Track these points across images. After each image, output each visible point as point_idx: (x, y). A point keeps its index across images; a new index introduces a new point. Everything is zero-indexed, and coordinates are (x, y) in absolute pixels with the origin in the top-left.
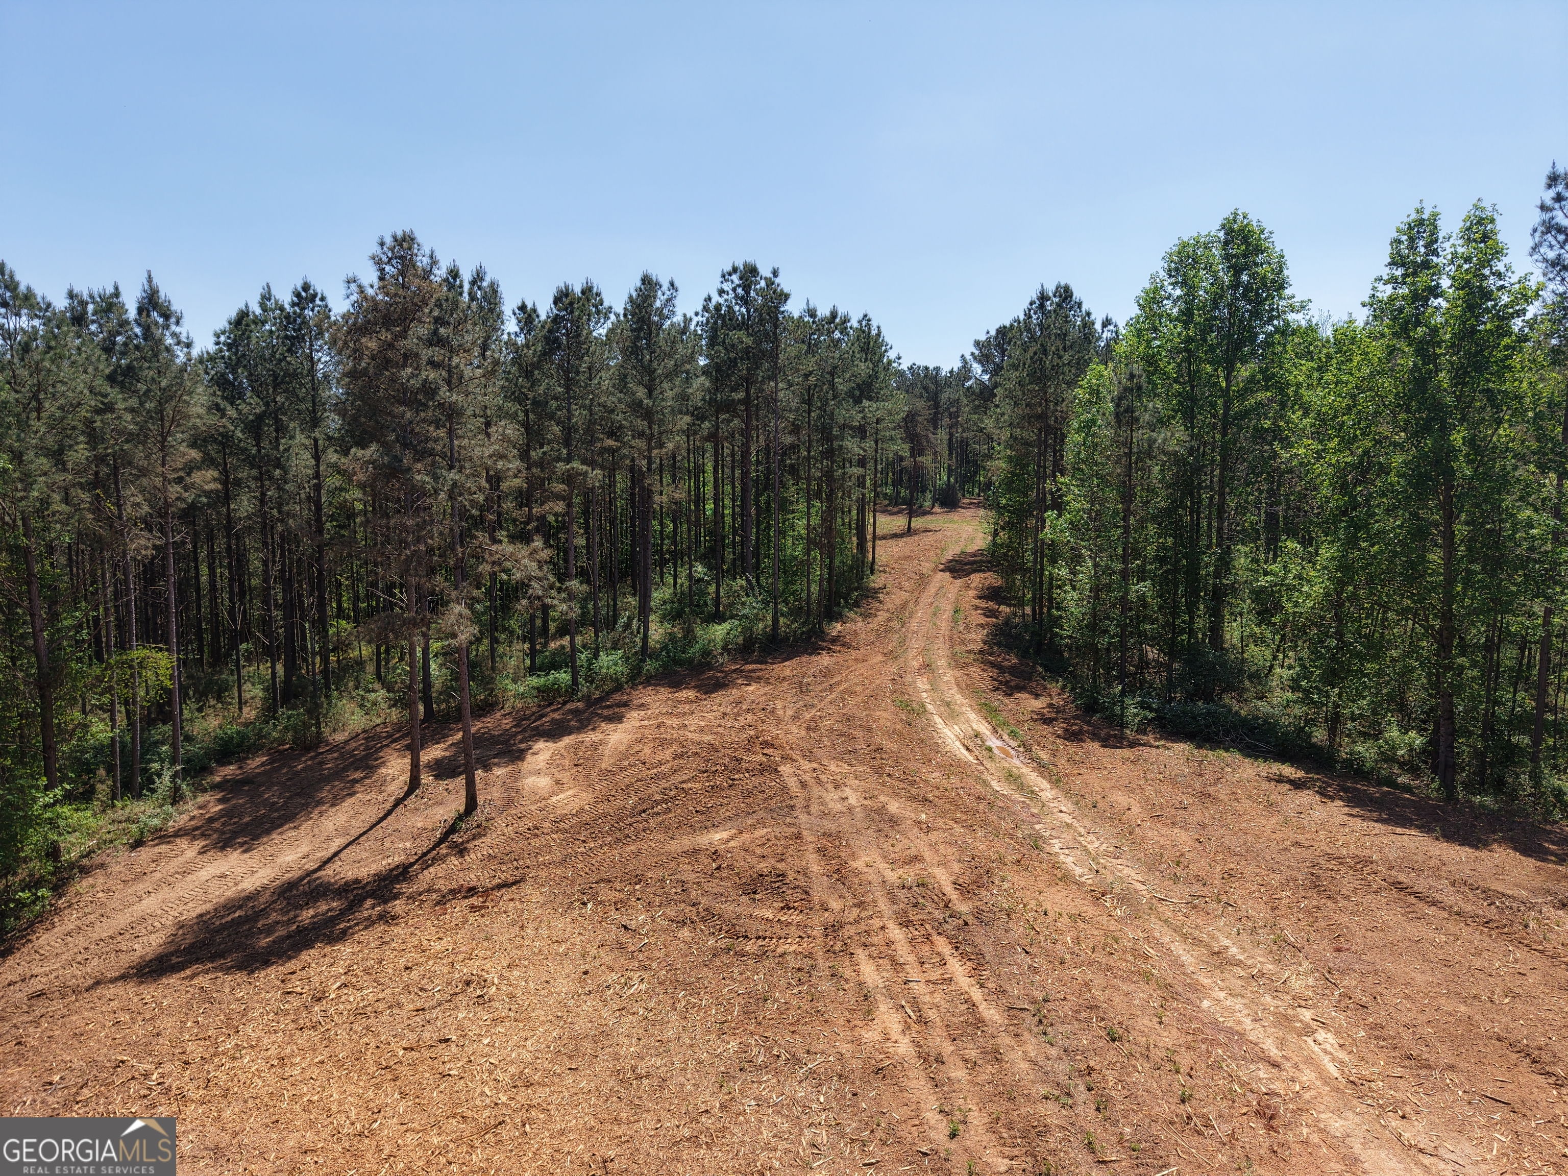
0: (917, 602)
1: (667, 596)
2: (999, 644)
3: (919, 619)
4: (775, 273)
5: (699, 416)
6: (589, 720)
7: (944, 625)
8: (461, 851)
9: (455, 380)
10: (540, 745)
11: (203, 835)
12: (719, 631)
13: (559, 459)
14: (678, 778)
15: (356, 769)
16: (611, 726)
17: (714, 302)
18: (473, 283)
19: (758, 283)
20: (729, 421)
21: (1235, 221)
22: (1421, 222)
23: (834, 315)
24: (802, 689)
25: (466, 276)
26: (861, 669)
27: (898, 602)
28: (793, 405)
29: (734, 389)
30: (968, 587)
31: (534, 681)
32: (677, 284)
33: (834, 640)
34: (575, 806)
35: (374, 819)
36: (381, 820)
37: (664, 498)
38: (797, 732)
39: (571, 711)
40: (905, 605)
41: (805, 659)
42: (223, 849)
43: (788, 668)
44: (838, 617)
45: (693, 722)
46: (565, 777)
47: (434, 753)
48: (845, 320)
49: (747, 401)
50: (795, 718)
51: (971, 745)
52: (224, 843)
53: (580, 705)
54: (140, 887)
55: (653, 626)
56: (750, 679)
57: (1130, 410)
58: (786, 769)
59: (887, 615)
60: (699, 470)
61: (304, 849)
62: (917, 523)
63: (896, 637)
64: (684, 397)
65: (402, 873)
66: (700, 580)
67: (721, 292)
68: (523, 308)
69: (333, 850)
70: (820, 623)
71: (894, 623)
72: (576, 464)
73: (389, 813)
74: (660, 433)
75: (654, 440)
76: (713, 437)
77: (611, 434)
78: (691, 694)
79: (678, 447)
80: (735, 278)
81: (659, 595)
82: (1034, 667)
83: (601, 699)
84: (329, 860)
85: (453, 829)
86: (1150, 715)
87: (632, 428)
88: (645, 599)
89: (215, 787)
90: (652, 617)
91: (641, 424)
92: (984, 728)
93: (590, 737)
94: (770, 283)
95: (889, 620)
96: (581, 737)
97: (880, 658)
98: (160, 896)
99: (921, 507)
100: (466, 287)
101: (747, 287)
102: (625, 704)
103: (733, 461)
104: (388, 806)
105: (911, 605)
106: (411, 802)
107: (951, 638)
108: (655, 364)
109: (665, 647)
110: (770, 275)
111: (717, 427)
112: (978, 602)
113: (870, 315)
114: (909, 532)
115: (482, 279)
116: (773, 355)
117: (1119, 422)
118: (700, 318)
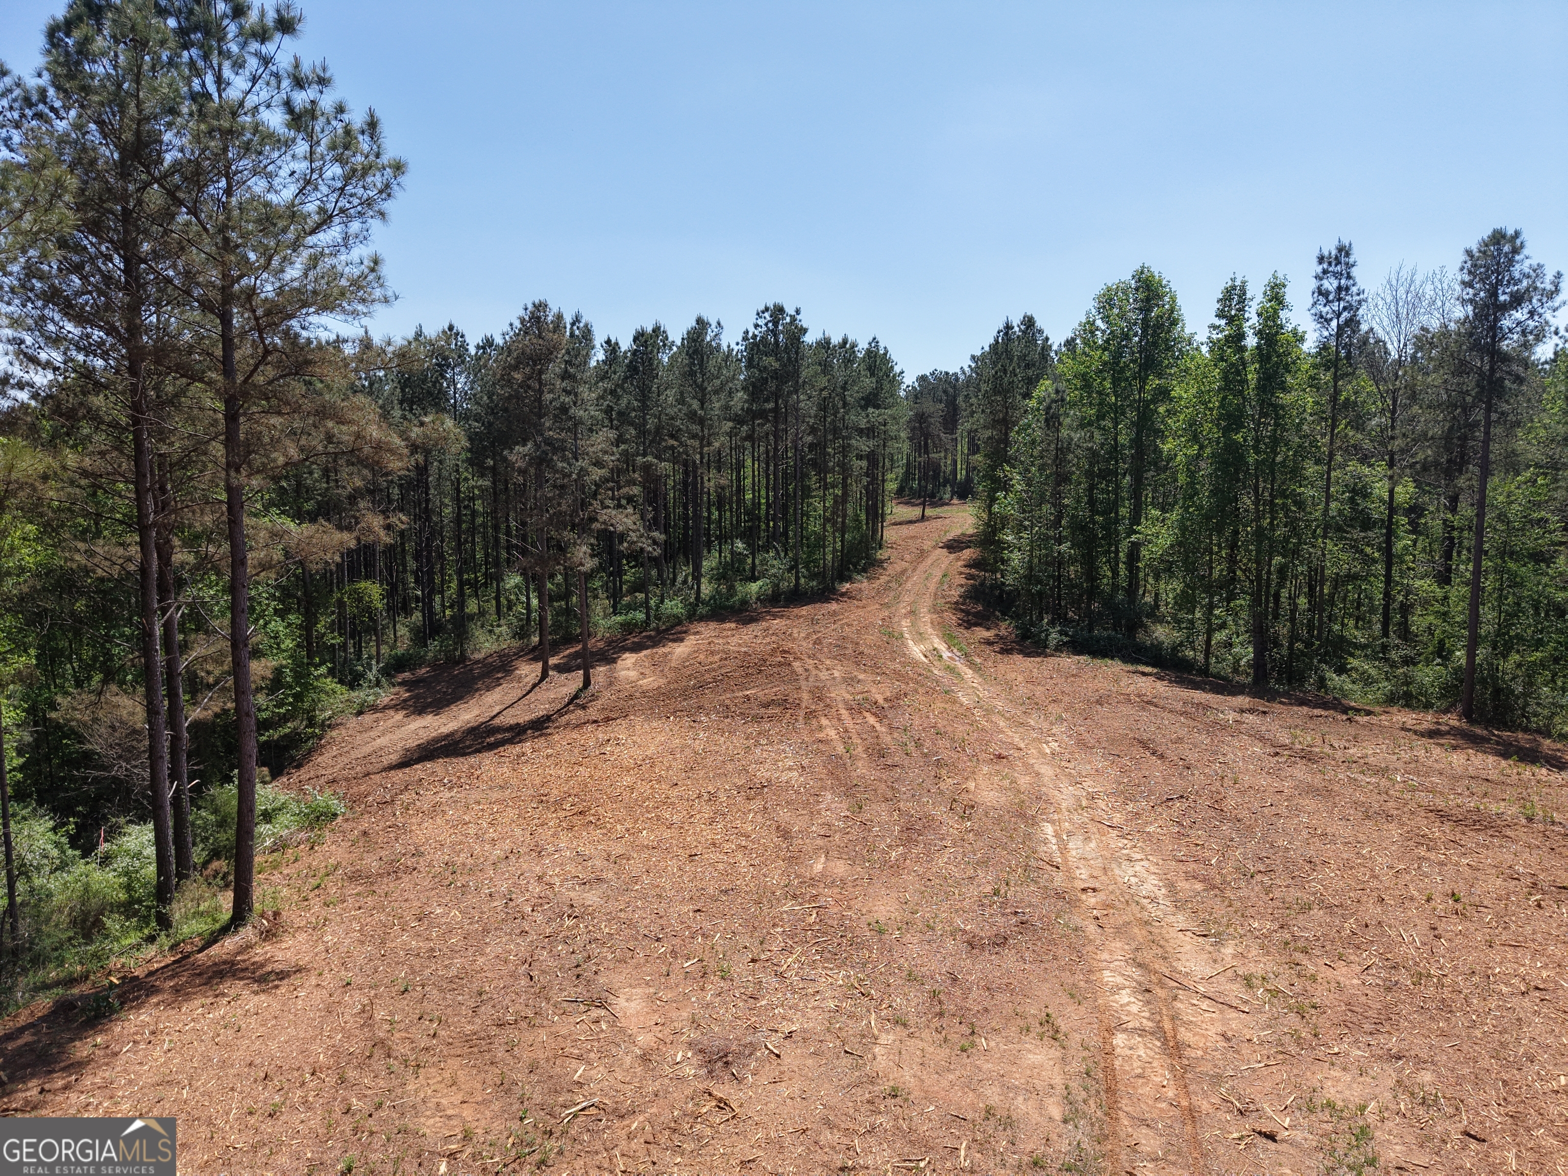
0: (914, 570)
1: (714, 565)
2: (971, 598)
3: (915, 580)
4: (798, 312)
5: (739, 420)
6: (660, 642)
7: (932, 586)
8: (584, 707)
9: (579, 402)
10: (627, 655)
11: (403, 708)
12: (754, 587)
13: (638, 455)
14: (723, 671)
15: (498, 672)
16: (676, 644)
17: (750, 334)
18: (573, 324)
19: (784, 319)
20: (763, 425)
21: (1142, 273)
22: (1234, 288)
23: (845, 342)
24: (813, 622)
25: (568, 319)
26: (861, 612)
27: (899, 569)
28: (813, 412)
29: (767, 400)
30: (958, 559)
31: (619, 619)
32: (722, 323)
33: (843, 595)
34: (656, 685)
35: (520, 695)
36: (524, 696)
37: (712, 484)
38: (806, 645)
39: (646, 637)
40: (904, 572)
41: (818, 605)
42: (419, 714)
43: (804, 611)
44: (849, 579)
45: (734, 640)
46: (647, 671)
47: (553, 661)
48: (854, 346)
49: (776, 410)
50: (806, 638)
51: (928, 654)
52: (420, 711)
53: (653, 633)
54: (373, 734)
55: (703, 587)
56: (775, 617)
57: (1056, 417)
58: (796, 664)
59: (887, 578)
60: (740, 465)
61: (476, 712)
62: (929, 512)
63: (892, 594)
64: (727, 407)
65: (548, 718)
66: (740, 554)
67: (756, 326)
68: (608, 342)
69: (495, 713)
70: (833, 584)
71: (893, 585)
72: (649, 458)
73: (530, 692)
74: (710, 435)
75: (705, 441)
76: (750, 437)
77: (672, 436)
78: (733, 625)
79: (722, 445)
80: (767, 315)
81: (709, 563)
82: (993, 612)
83: (667, 630)
84: (495, 716)
85: (576, 697)
86: (1065, 639)
87: (688, 431)
88: (697, 567)
89: (400, 684)
90: (703, 580)
91: (696, 428)
92: (942, 647)
93: (661, 650)
94: (793, 319)
95: (889, 582)
96: (654, 650)
97: (877, 606)
98: (387, 738)
99: (941, 499)
100: (568, 326)
101: (776, 324)
102: (685, 632)
103: (768, 456)
104: (528, 688)
105: (910, 572)
106: (544, 685)
107: (935, 594)
108: (706, 384)
109: (712, 597)
110: (793, 313)
111: (753, 431)
112: (963, 570)
113: (878, 338)
114: (923, 518)
115: (579, 322)
116: (796, 373)
117: (1048, 425)
118: (740, 347)
